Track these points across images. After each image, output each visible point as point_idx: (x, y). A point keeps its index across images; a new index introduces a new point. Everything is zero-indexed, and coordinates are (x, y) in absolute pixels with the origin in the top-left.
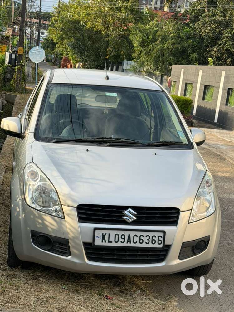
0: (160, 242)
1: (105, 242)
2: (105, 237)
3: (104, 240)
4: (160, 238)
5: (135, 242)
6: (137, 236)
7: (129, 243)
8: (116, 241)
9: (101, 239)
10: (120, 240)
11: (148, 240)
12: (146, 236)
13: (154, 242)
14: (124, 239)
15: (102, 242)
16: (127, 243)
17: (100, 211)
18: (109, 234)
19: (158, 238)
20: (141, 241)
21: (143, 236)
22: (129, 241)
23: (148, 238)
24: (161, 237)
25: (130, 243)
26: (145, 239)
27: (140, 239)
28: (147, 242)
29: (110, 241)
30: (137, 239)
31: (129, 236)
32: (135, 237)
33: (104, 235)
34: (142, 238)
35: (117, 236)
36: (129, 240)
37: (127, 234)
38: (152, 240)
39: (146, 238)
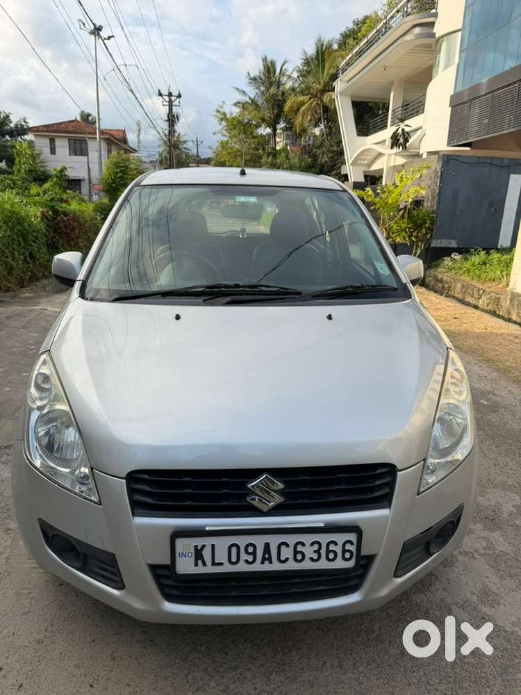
0: (347, 555)
1: (204, 564)
2: (203, 553)
3: (200, 562)
4: (348, 547)
5: (283, 559)
6: (287, 545)
7: (267, 562)
8: (234, 560)
9: (193, 557)
10: (244, 556)
11: (318, 552)
12: (312, 544)
13: (331, 556)
14: (254, 554)
15: (196, 565)
16: (263, 563)
17: (188, 485)
18: (213, 546)
19: (344, 546)
20: (299, 557)
21: (303, 544)
22: (267, 559)
23: (316, 547)
24: (352, 543)
25: (271, 562)
26: (309, 551)
27: (296, 553)
28: (315, 557)
29: (216, 562)
30: (287, 553)
31: (267, 546)
32: (283, 547)
33: (199, 548)
34: (300, 548)
35: (234, 550)
36: (267, 556)
37: (259, 541)
38: (328, 552)
39: (311, 547)
